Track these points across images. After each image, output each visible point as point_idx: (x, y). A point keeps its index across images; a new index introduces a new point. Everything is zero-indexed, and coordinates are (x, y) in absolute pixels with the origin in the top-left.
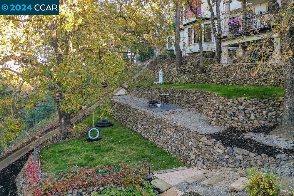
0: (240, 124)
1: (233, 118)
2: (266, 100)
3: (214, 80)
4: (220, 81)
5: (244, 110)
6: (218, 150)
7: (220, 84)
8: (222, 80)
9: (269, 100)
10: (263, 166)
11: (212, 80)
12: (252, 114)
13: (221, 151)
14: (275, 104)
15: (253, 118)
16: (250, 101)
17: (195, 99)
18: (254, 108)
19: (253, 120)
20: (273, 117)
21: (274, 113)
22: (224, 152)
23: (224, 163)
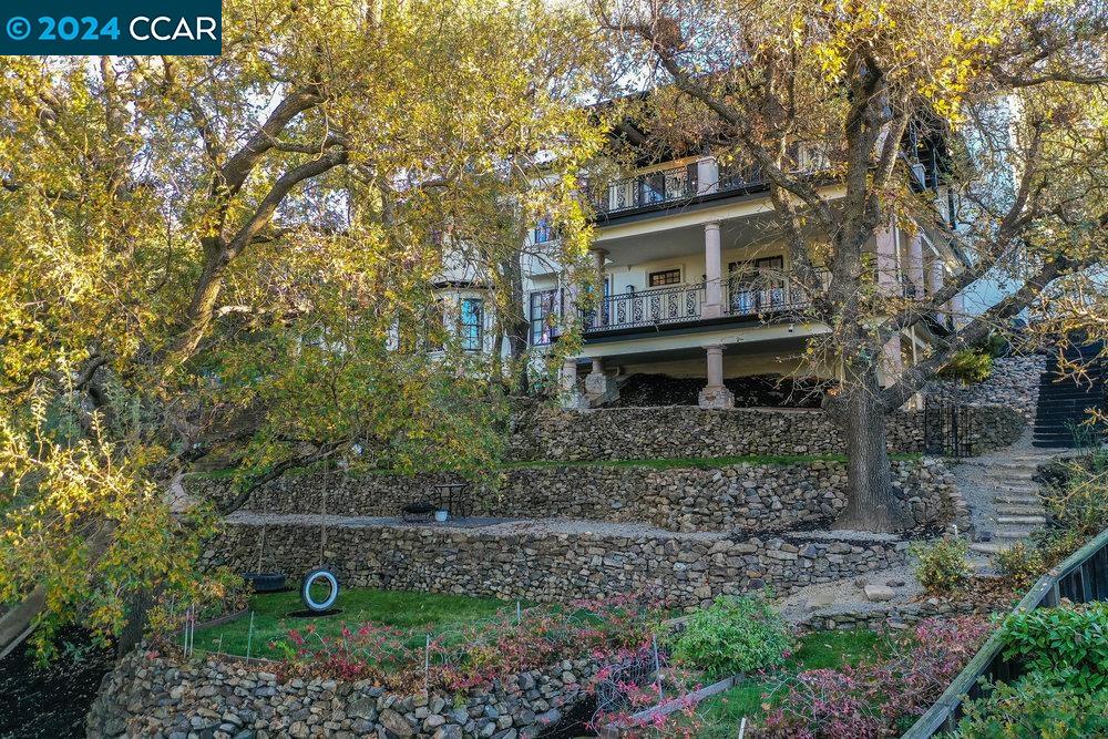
0: (754, 521)
1: (736, 510)
2: (792, 467)
3: (559, 451)
4: (579, 454)
5: (756, 488)
6: (782, 555)
7: (578, 460)
8: (586, 449)
9: (797, 466)
10: (879, 569)
11: (549, 453)
12: (775, 498)
13: (789, 556)
14: (809, 476)
15: (779, 506)
16: (763, 471)
17: (563, 490)
18: (775, 485)
19: (779, 510)
20: (815, 501)
21: (814, 493)
22: (799, 557)
23: (806, 578)
